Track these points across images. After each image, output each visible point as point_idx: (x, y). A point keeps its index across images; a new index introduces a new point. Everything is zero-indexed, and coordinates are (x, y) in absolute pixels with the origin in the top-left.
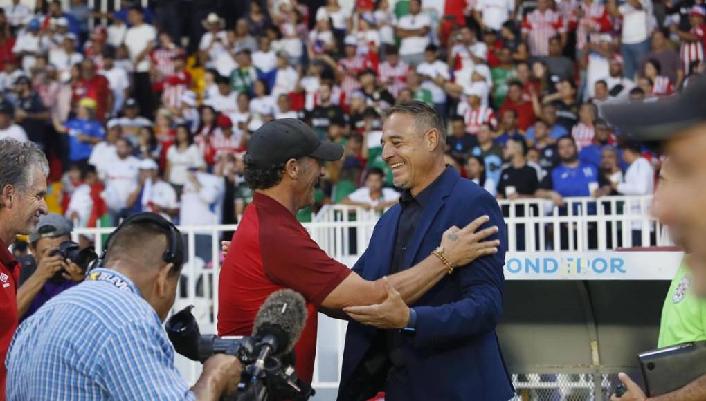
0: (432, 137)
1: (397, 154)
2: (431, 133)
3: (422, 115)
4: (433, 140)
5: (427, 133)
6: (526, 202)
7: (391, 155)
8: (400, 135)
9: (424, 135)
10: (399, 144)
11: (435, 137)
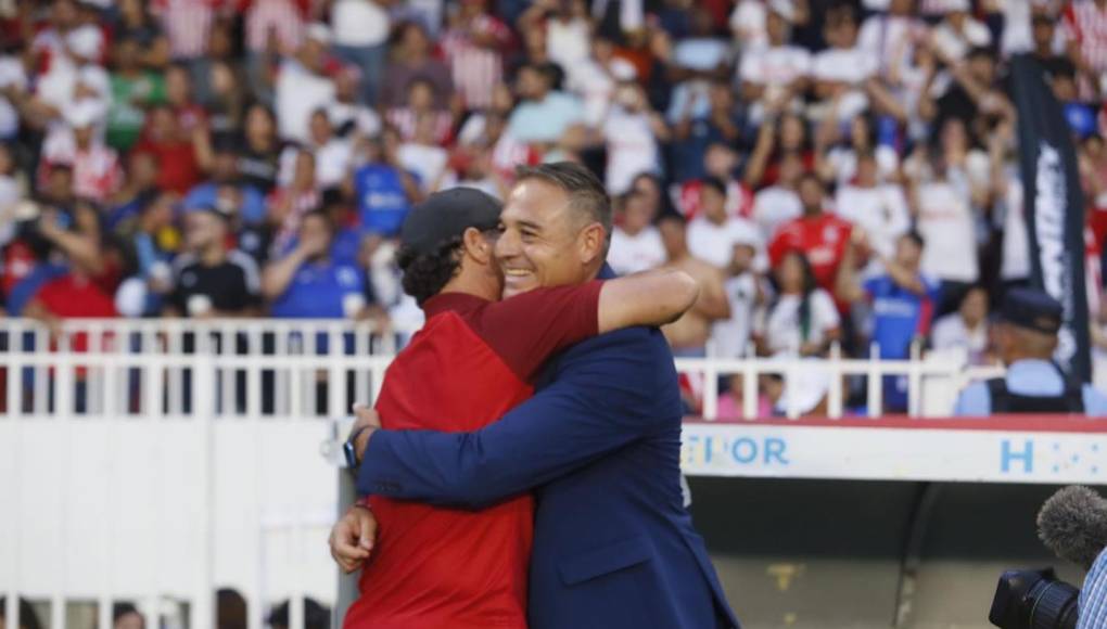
0: (590, 238)
1: (523, 254)
2: (591, 230)
3: (584, 195)
4: (591, 243)
5: (586, 230)
6: (229, 326)
7: (514, 253)
8: (538, 223)
9: (579, 232)
10: (531, 238)
11: (596, 240)
